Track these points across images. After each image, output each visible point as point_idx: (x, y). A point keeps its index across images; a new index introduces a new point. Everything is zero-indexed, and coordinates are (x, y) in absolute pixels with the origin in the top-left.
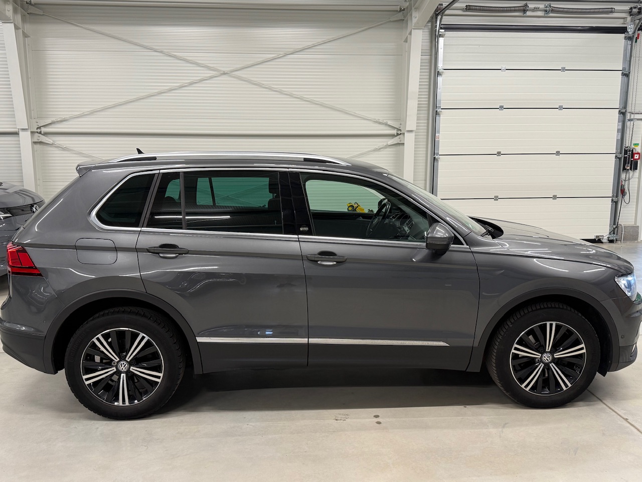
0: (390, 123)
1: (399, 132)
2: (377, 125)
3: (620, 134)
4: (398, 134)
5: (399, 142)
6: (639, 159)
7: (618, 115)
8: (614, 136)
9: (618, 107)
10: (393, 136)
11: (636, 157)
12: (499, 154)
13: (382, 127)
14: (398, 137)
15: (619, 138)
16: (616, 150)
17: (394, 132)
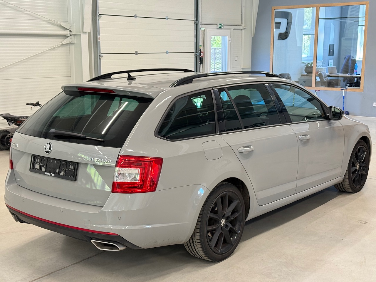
0: (63, 24)
1: (71, 33)
2: (50, 26)
3: (196, 38)
4: (70, 35)
5: (71, 42)
6: (203, 56)
7: (194, 25)
8: (193, 40)
9: (194, 20)
10: (65, 37)
11: (202, 55)
12: (137, 53)
13: (55, 28)
14: (70, 37)
15: (196, 42)
16: (195, 49)
17: (67, 33)
